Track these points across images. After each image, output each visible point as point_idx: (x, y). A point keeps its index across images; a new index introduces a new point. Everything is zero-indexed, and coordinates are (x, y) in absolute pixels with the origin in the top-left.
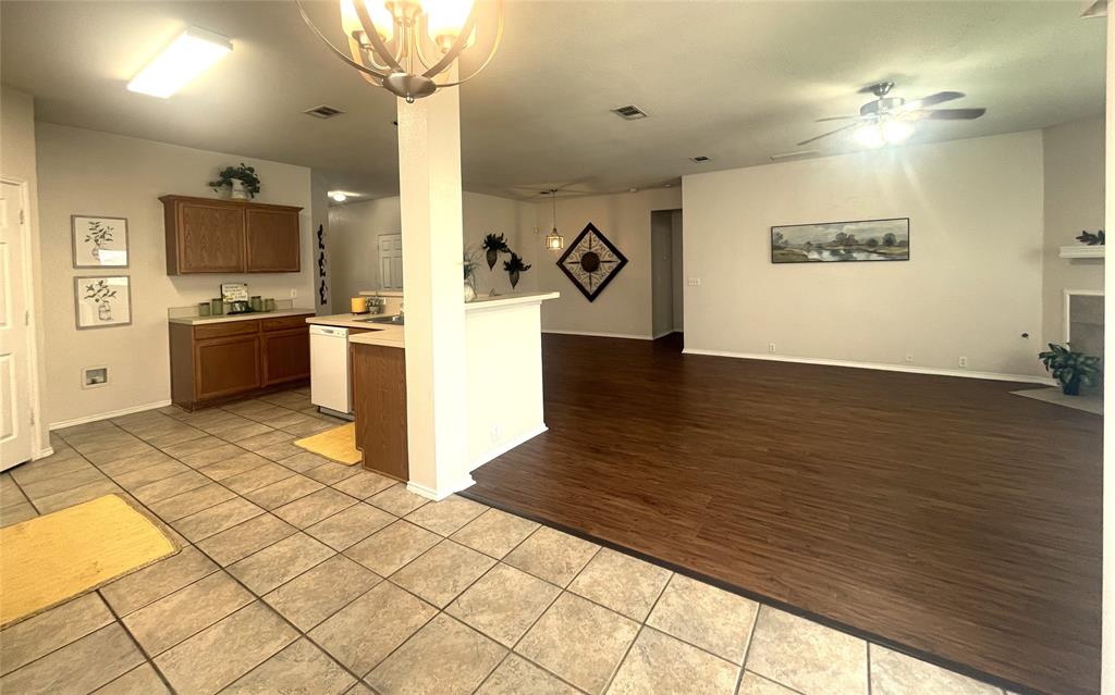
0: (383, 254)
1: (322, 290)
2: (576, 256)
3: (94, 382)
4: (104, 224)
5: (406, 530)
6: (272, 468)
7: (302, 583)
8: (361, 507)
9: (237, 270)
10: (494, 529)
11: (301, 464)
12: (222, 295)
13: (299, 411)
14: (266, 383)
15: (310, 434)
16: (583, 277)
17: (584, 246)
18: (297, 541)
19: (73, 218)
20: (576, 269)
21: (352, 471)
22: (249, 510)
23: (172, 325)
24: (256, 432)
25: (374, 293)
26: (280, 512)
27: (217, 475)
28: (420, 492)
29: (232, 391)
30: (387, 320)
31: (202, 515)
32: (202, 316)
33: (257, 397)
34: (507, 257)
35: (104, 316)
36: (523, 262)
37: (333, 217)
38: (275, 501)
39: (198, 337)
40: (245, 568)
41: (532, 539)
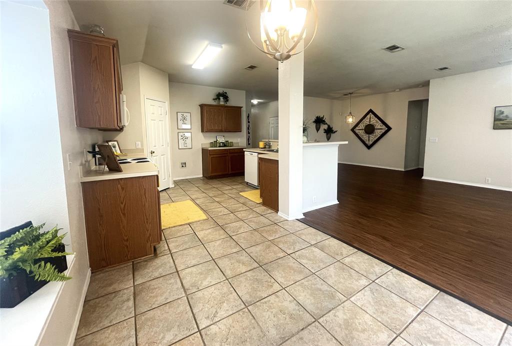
0: (271, 126)
1: (248, 139)
2: (362, 126)
3: (183, 167)
4: (185, 114)
5: (277, 227)
6: (233, 200)
7: (243, 235)
8: (262, 217)
9: (221, 131)
10: (311, 234)
11: (242, 200)
12: (217, 140)
13: (241, 183)
14: (230, 172)
15: (244, 191)
16: (365, 137)
17: (366, 121)
18: (241, 223)
19: (177, 113)
20: (361, 133)
21: (259, 205)
22: (226, 211)
23: (203, 150)
24: (227, 188)
25: (267, 140)
26: (235, 214)
27: (217, 199)
28: (282, 216)
29: (220, 174)
30: (273, 151)
31: (213, 210)
32: (211, 147)
33: (227, 177)
34: (326, 127)
35: (185, 145)
36: (333, 129)
37: (253, 111)
38: (234, 210)
39: (211, 154)
40: (226, 227)
41: (327, 241)
